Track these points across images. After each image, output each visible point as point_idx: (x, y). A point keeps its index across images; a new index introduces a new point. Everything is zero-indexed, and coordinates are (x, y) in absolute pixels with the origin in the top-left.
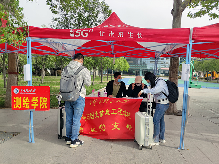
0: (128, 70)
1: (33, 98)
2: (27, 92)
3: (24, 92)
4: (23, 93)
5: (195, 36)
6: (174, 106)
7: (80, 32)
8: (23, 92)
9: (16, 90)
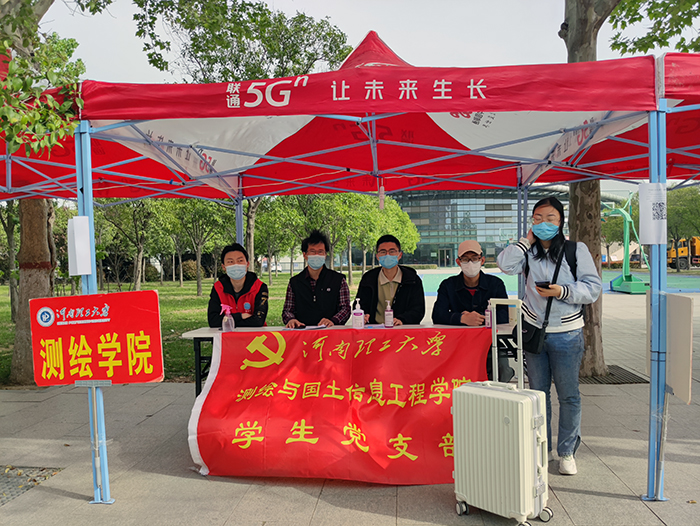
0: (415, 248)
1: (102, 338)
2: (79, 318)
3: (69, 319)
4: (66, 323)
5: (674, 81)
6: (595, 353)
7: (263, 89)
8: (67, 320)
9: (43, 313)
